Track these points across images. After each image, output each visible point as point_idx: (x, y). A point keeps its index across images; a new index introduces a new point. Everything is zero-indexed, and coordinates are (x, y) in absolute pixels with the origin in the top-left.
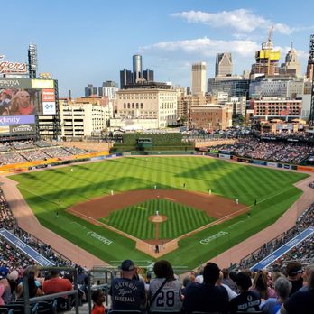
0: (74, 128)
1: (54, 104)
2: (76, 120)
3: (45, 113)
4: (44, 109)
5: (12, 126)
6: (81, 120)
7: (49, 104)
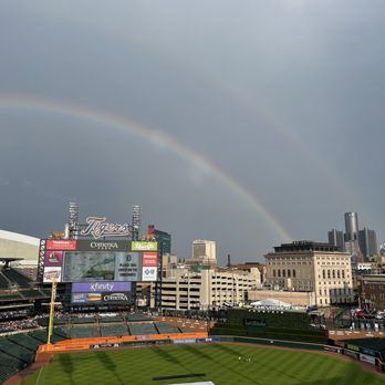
0: (190, 299)
1: (155, 269)
2: (192, 290)
3: (144, 279)
4: (144, 275)
5: (104, 293)
6: (198, 290)
7: (150, 268)
